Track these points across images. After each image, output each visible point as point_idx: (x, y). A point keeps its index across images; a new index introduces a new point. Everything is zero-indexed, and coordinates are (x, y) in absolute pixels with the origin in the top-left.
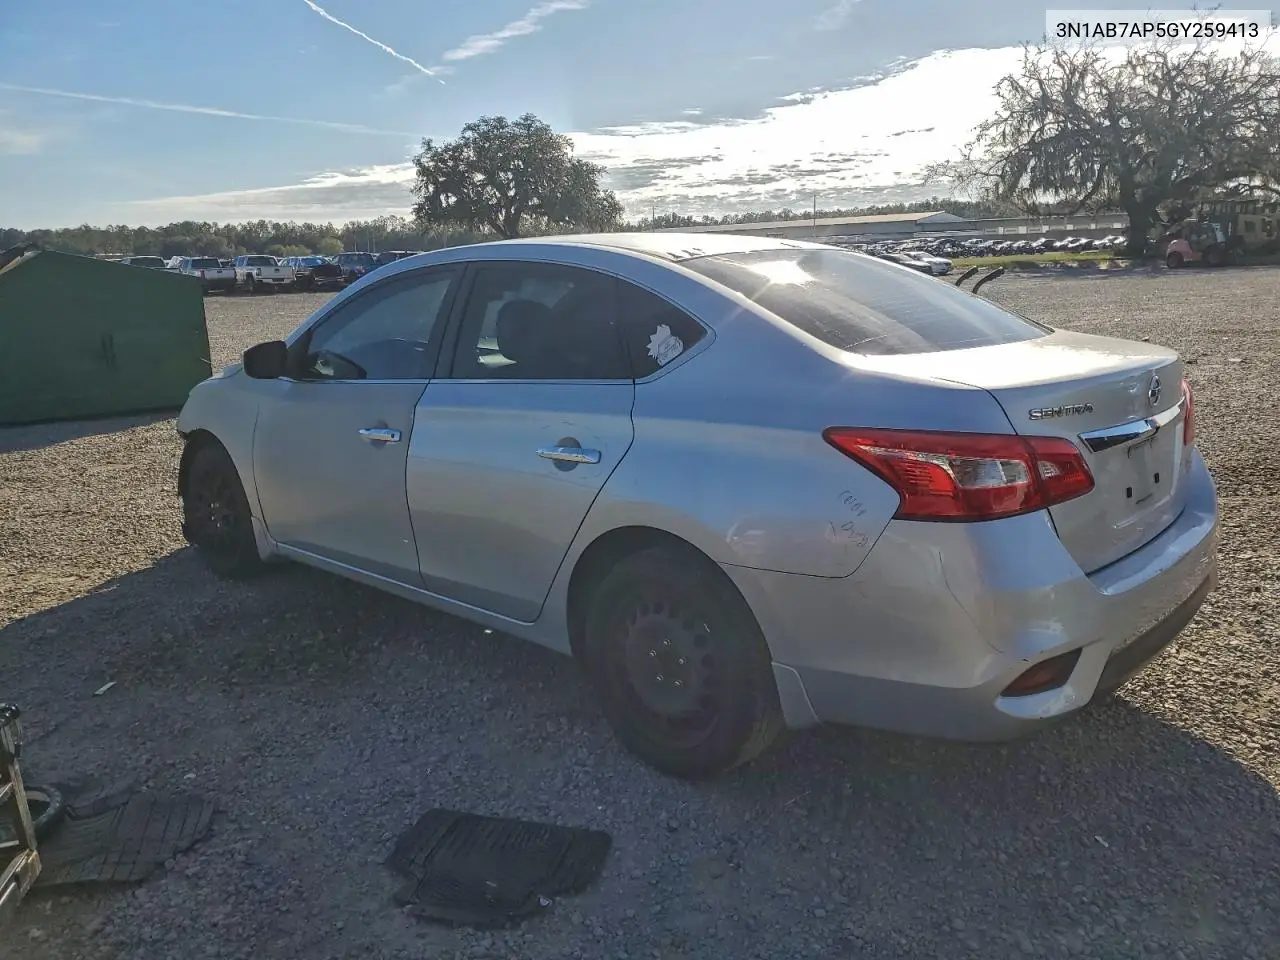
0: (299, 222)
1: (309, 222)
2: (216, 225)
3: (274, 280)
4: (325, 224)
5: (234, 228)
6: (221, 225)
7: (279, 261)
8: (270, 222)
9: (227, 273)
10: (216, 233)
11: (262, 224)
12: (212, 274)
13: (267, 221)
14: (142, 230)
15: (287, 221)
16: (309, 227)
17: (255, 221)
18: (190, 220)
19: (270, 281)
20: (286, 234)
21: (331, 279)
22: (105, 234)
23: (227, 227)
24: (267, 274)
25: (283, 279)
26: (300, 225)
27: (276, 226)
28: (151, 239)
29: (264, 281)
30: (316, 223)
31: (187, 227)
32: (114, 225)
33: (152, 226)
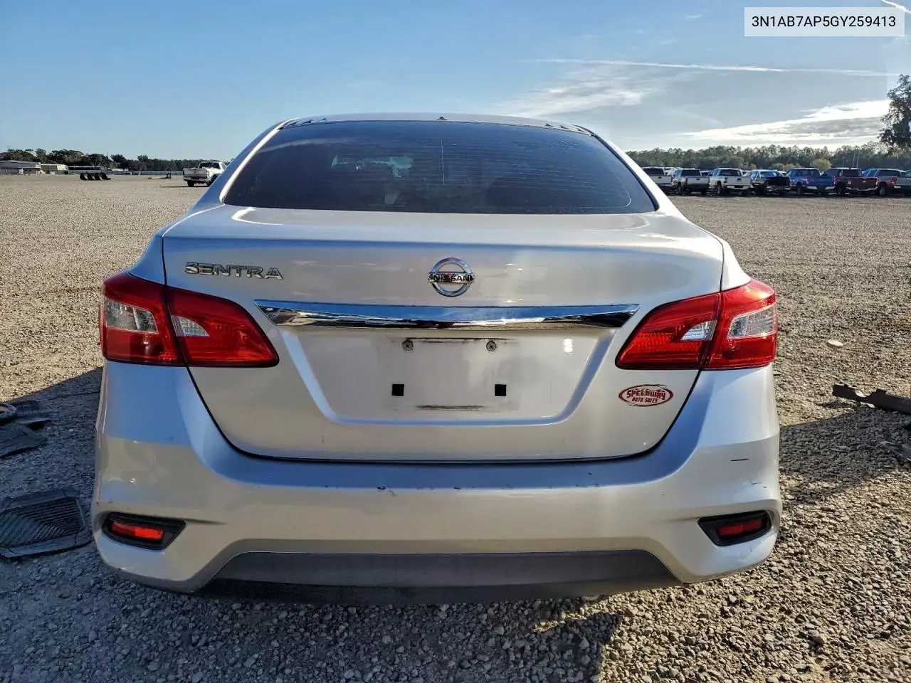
0: (801, 147)
1: (809, 146)
2: (739, 148)
3: (736, 186)
4: (821, 147)
5: (751, 151)
6: (743, 149)
7: (744, 173)
8: (779, 146)
9: (703, 181)
10: (738, 154)
11: (772, 149)
12: (692, 180)
13: (776, 146)
14: (689, 152)
15: (792, 146)
16: (808, 150)
17: (768, 146)
18: (722, 145)
19: (733, 187)
20: (789, 156)
21: (779, 188)
22: (667, 154)
23: (747, 150)
24: (732, 182)
25: (742, 187)
26: (802, 149)
27: (783, 150)
28: (694, 158)
29: (729, 187)
30: (814, 147)
31: (719, 150)
32: (673, 149)
33: (696, 149)
